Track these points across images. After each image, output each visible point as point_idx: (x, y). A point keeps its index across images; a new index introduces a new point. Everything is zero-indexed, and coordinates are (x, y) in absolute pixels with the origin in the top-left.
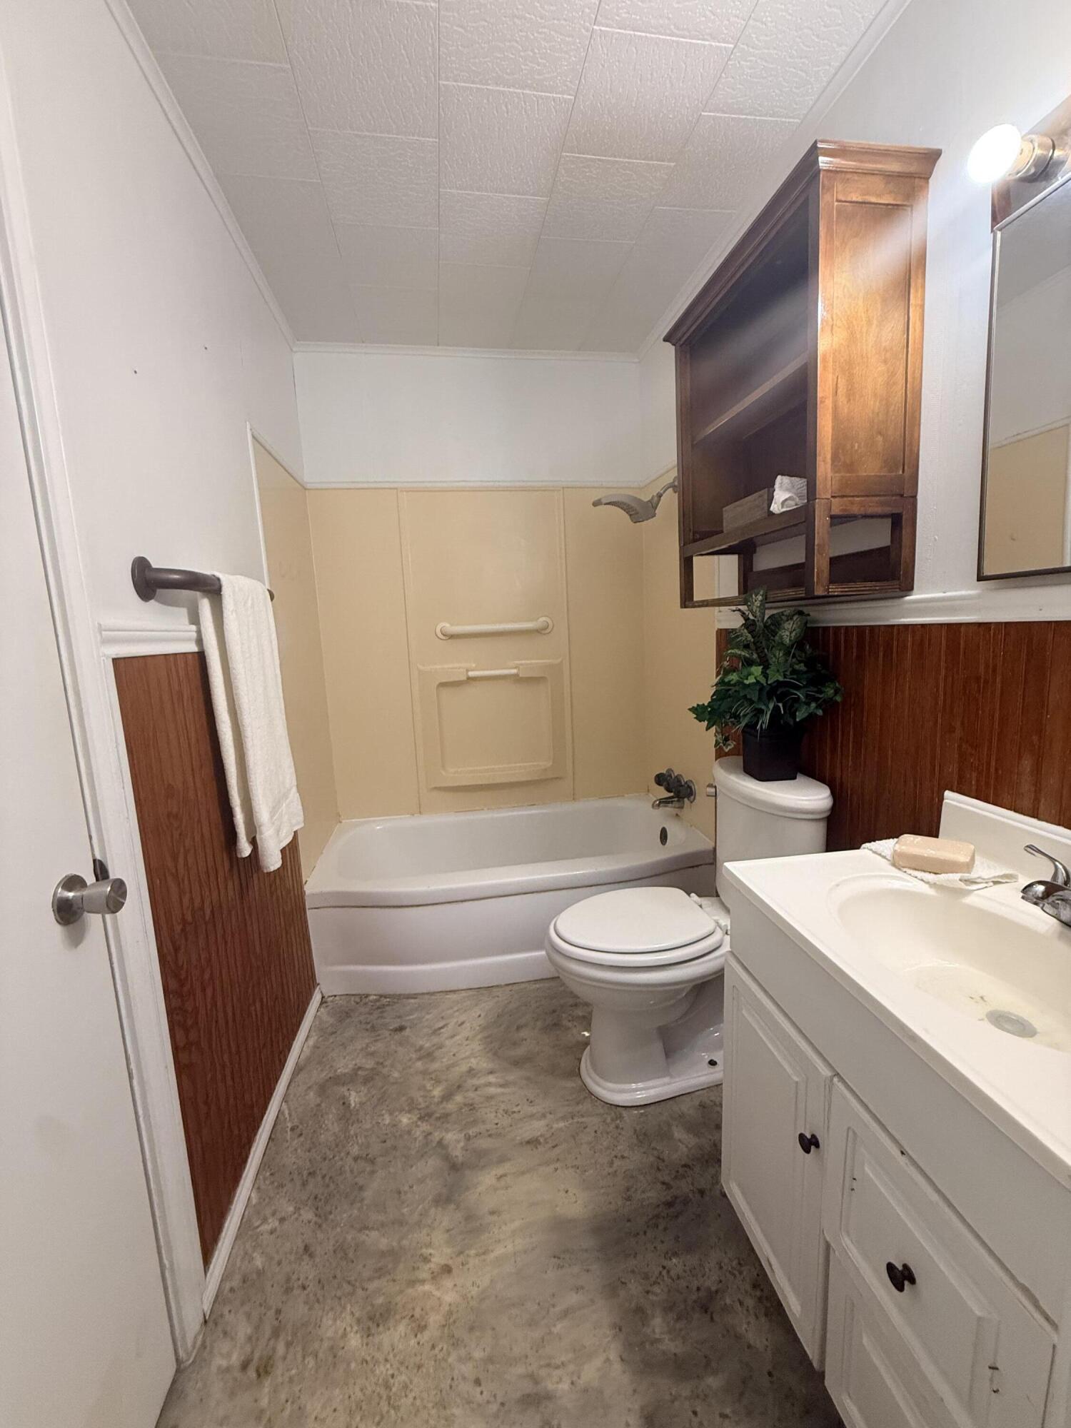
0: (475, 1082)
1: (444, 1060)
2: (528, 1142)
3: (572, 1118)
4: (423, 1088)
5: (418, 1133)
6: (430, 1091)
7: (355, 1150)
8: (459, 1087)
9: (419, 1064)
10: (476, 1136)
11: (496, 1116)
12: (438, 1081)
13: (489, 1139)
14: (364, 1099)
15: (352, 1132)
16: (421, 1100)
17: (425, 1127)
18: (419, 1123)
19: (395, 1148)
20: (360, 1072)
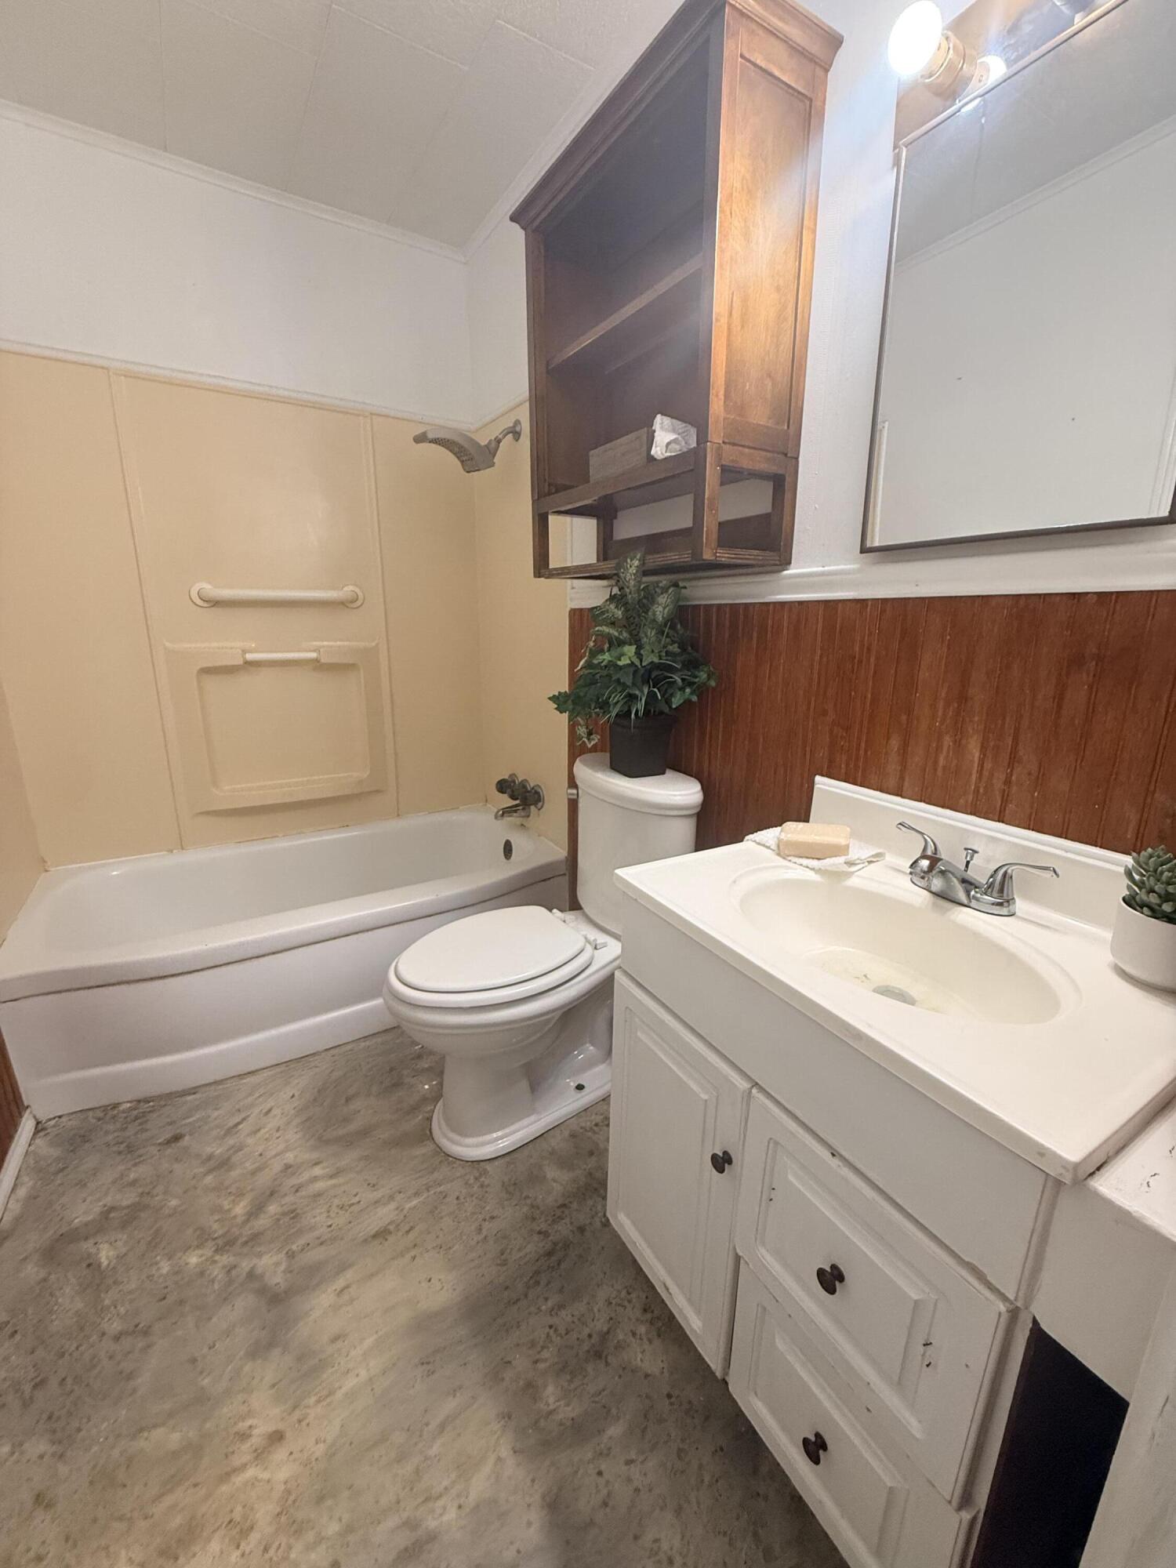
0: (294, 1181)
1: (247, 1164)
2: (375, 1236)
3: (428, 1191)
4: (217, 1209)
5: (216, 1271)
6: (229, 1210)
7: (116, 1326)
8: (272, 1194)
9: (209, 1179)
10: (302, 1250)
11: (328, 1217)
12: (240, 1194)
13: (323, 1248)
14: (124, 1250)
15: (107, 1302)
16: (215, 1226)
17: (225, 1259)
18: (217, 1258)
19: (181, 1302)
20: (112, 1215)
